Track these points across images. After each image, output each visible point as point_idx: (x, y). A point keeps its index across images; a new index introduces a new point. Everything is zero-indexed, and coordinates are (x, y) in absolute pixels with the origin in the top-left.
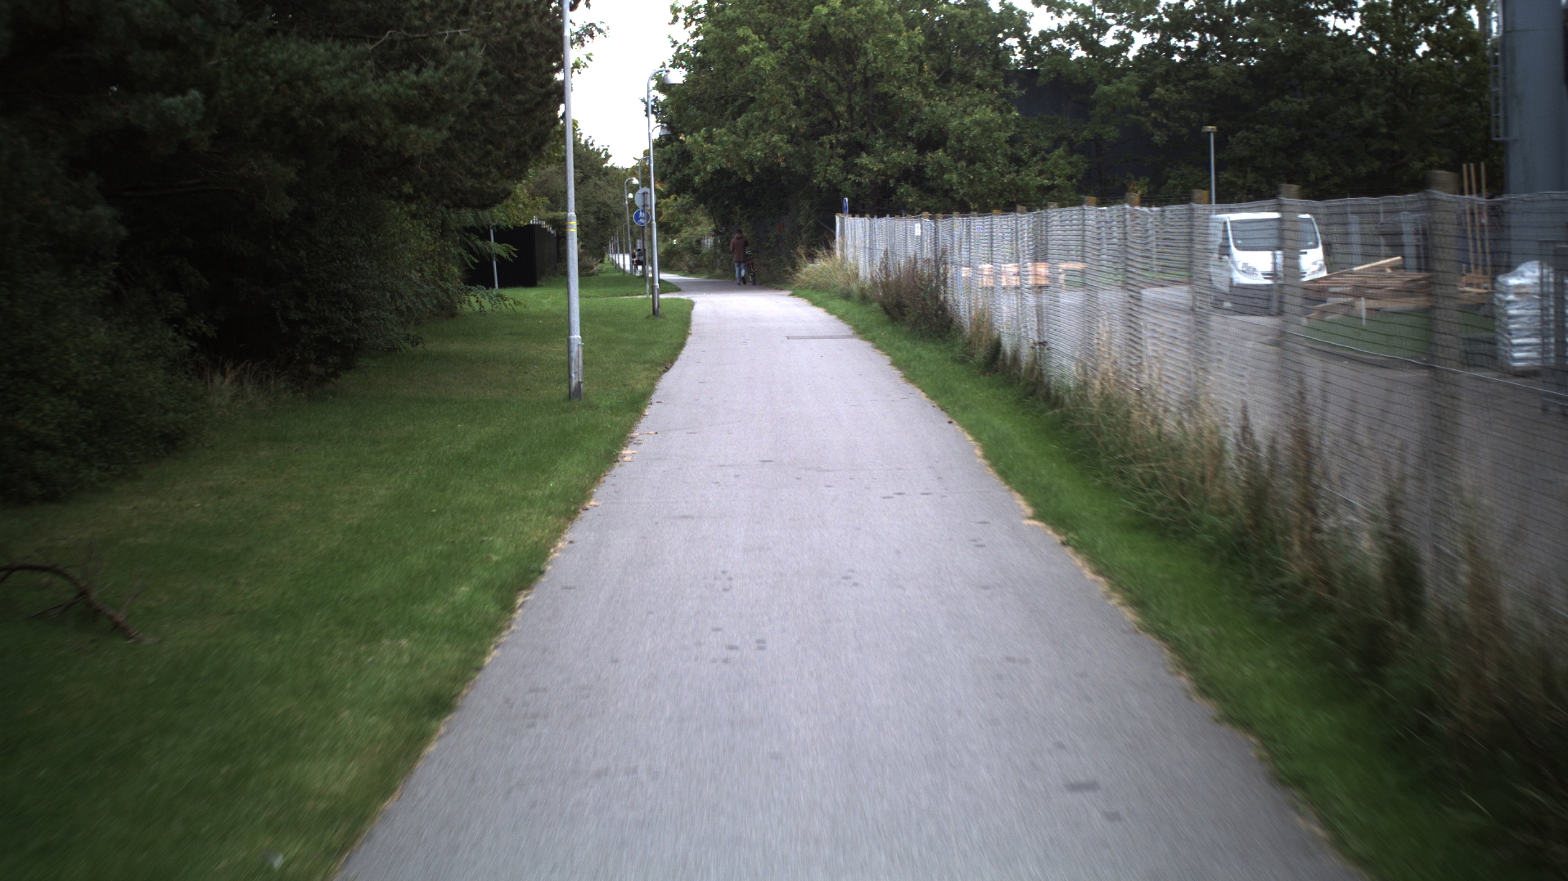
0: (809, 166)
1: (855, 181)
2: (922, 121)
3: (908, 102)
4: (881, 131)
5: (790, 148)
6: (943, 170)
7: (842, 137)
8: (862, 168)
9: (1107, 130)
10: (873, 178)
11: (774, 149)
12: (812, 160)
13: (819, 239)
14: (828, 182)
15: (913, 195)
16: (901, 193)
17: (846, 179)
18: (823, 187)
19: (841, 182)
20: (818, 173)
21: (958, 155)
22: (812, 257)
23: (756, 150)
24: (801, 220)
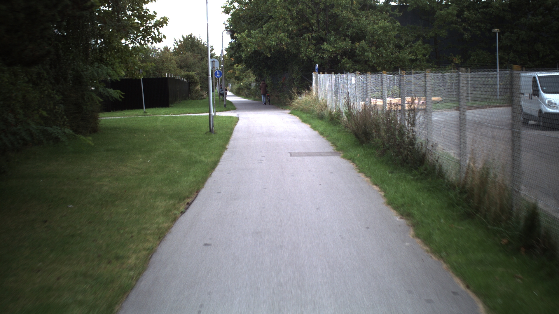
0: (298, 49)
1: (321, 56)
2: (353, 27)
3: (346, 19)
4: (333, 32)
5: (288, 40)
6: (364, 51)
7: (314, 35)
8: (324, 50)
9: (442, 32)
10: (329, 55)
11: (281, 41)
12: (299, 46)
13: (303, 84)
14: (308, 57)
15: (349, 63)
16: (343, 62)
17: (316, 56)
18: (305, 59)
19: (314, 57)
20: (303, 52)
21: (371, 43)
22: (300, 94)
23: (272, 41)
24: (294, 76)
